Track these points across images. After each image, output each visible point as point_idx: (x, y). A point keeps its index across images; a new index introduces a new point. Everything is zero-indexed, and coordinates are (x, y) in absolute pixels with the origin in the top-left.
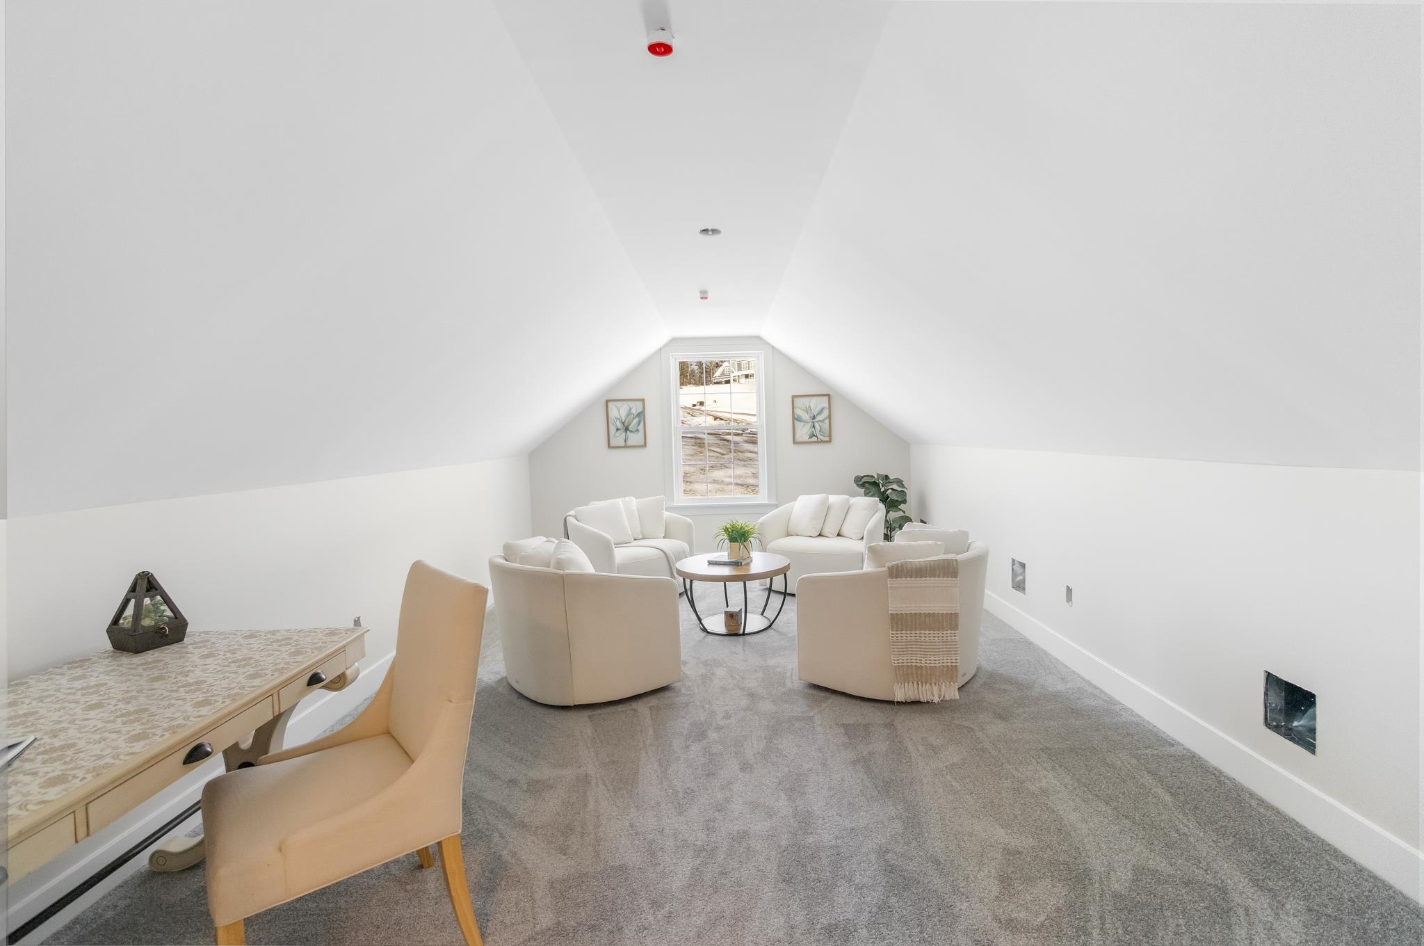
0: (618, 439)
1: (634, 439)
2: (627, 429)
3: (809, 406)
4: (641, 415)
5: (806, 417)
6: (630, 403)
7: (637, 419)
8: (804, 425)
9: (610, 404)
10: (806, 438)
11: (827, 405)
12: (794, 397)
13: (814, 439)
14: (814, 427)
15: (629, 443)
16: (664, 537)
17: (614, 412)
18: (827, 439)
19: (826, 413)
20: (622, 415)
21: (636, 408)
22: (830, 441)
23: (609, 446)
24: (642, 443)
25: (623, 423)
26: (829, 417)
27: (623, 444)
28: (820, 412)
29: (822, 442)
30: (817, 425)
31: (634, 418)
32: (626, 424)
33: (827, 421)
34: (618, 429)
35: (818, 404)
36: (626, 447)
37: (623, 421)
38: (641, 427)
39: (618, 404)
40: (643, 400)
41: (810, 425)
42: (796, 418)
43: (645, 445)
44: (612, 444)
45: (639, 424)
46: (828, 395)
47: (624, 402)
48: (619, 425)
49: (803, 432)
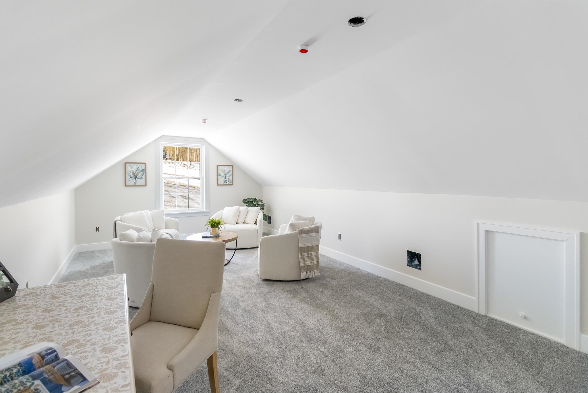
0: (131, 182)
1: (139, 182)
2: (136, 177)
3: (224, 170)
4: (144, 171)
5: (223, 174)
6: (138, 164)
7: (142, 173)
8: (222, 178)
9: (127, 165)
10: (222, 183)
11: (231, 169)
12: (217, 166)
13: (226, 183)
14: (226, 178)
15: (137, 184)
16: (165, 229)
17: (129, 168)
18: (231, 183)
19: (231, 173)
20: (133, 170)
21: (141, 167)
22: (232, 184)
23: (126, 185)
24: (144, 184)
25: (134, 174)
26: (232, 174)
27: (134, 184)
28: (229, 172)
29: (229, 185)
30: (227, 178)
31: (140, 172)
32: (135, 175)
33: (231, 176)
34: (131, 177)
35: (227, 169)
36: (135, 186)
37: (134, 173)
38: (144, 176)
39: (132, 165)
40: (145, 164)
41: (224, 178)
42: (218, 175)
43: (146, 185)
44: (127, 184)
45: (143, 175)
46: (232, 166)
47: (135, 164)
48: (132, 175)
49: (221, 180)
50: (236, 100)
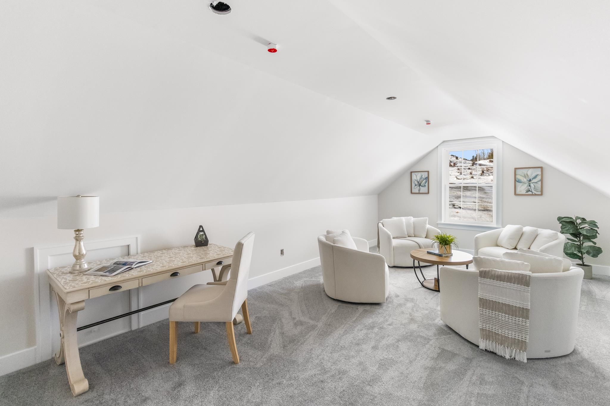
0: (416, 190)
1: (424, 190)
2: (420, 185)
3: (527, 174)
4: (427, 178)
5: (525, 180)
6: (422, 173)
7: (425, 180)
8: (522, 185)
9: (413, 174)
10: (524, 192)
11: (540, 173)
12: (516, 169)
13: (530, 193)
14: (530, 186)
15: (421, 192)
16: (426, 238)
17: (414, 177)
18: (540, 193)
19: (539, 178)
20: (418, 178)
21: (425, 175)
22: (542, 195)
23: (411, 193)
24: (427, 192)
25: (418, 182)
26: (542, 180)
27: (418, 192)
28: (535, 177)
29: (536, 195)
30: (532, 185)
31: (423, 180)
32: (419, 183)
33: (540, 183)
34: (416, 185)
35: (531, 173)
36: (419, 193)
37: (418, 181)
38: (427, 184)
39: (416, 173)
40: (428, 172)
41: (526, 185)
42: (516, 181)
43: (428, 193)
44: (413, 192)
45: (426, 183)
46: (541, 168)
47: (419, 173)
48: (416, 183)
49: (522, 188)
50: (389, 98)
